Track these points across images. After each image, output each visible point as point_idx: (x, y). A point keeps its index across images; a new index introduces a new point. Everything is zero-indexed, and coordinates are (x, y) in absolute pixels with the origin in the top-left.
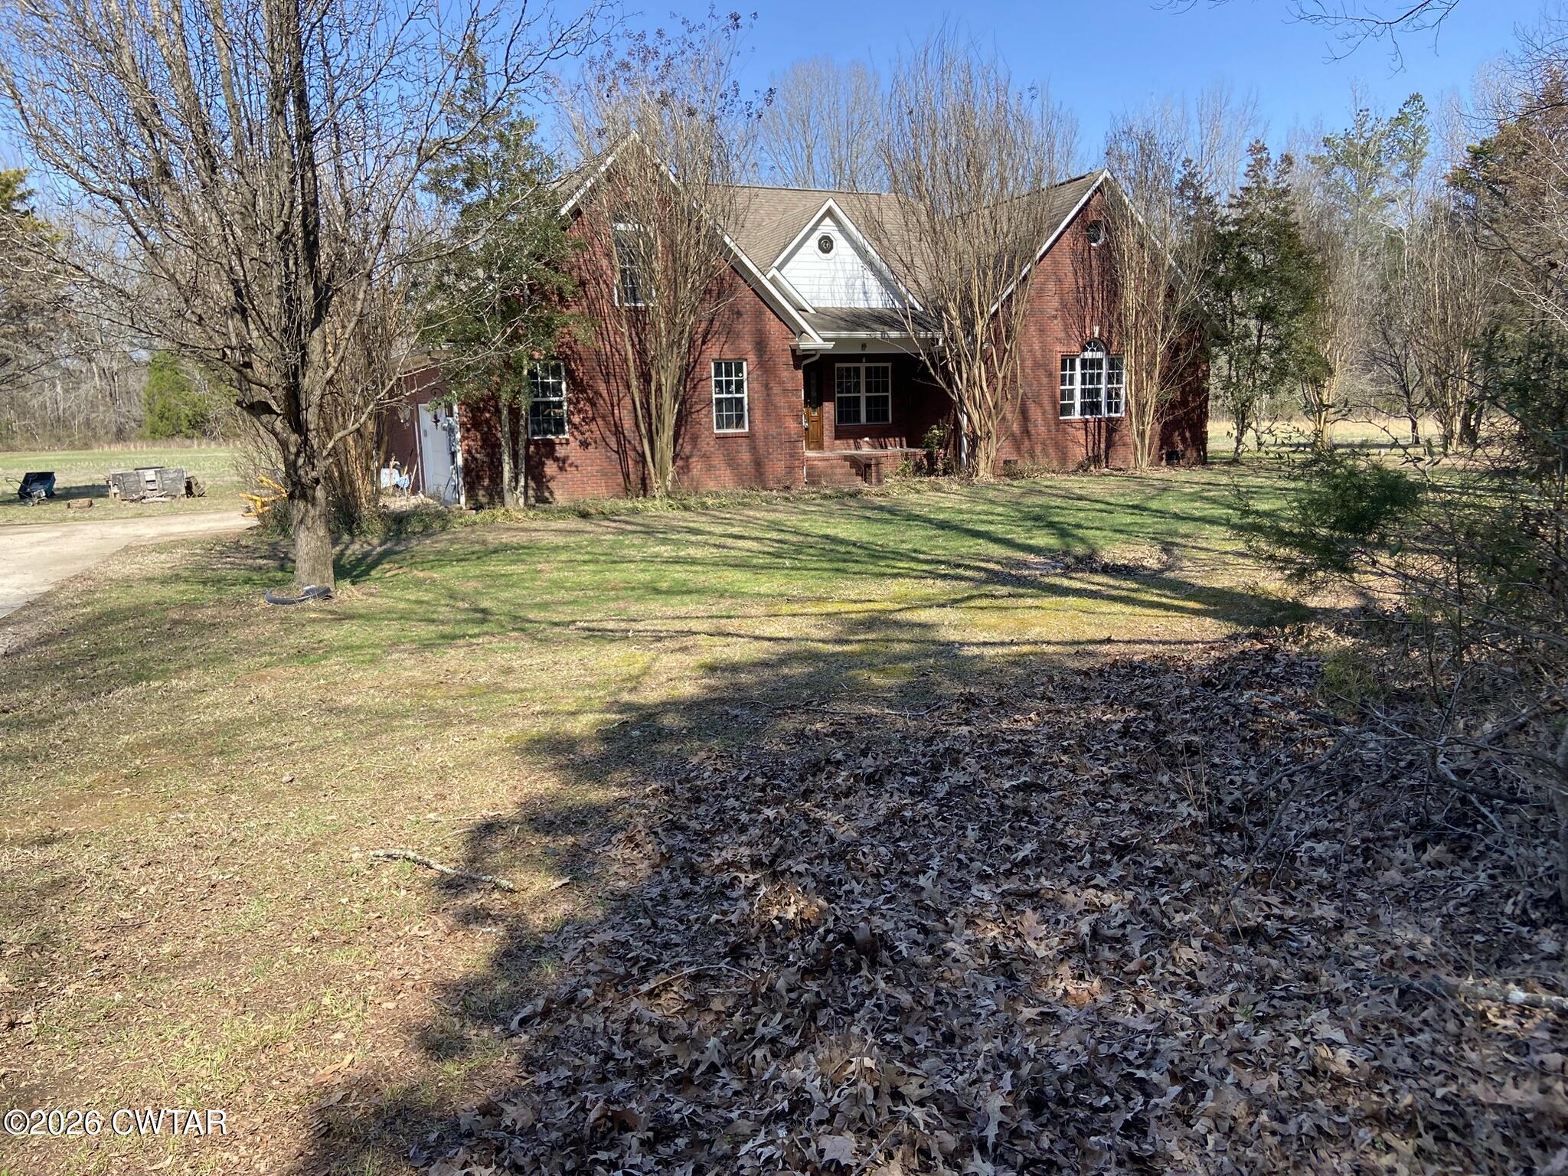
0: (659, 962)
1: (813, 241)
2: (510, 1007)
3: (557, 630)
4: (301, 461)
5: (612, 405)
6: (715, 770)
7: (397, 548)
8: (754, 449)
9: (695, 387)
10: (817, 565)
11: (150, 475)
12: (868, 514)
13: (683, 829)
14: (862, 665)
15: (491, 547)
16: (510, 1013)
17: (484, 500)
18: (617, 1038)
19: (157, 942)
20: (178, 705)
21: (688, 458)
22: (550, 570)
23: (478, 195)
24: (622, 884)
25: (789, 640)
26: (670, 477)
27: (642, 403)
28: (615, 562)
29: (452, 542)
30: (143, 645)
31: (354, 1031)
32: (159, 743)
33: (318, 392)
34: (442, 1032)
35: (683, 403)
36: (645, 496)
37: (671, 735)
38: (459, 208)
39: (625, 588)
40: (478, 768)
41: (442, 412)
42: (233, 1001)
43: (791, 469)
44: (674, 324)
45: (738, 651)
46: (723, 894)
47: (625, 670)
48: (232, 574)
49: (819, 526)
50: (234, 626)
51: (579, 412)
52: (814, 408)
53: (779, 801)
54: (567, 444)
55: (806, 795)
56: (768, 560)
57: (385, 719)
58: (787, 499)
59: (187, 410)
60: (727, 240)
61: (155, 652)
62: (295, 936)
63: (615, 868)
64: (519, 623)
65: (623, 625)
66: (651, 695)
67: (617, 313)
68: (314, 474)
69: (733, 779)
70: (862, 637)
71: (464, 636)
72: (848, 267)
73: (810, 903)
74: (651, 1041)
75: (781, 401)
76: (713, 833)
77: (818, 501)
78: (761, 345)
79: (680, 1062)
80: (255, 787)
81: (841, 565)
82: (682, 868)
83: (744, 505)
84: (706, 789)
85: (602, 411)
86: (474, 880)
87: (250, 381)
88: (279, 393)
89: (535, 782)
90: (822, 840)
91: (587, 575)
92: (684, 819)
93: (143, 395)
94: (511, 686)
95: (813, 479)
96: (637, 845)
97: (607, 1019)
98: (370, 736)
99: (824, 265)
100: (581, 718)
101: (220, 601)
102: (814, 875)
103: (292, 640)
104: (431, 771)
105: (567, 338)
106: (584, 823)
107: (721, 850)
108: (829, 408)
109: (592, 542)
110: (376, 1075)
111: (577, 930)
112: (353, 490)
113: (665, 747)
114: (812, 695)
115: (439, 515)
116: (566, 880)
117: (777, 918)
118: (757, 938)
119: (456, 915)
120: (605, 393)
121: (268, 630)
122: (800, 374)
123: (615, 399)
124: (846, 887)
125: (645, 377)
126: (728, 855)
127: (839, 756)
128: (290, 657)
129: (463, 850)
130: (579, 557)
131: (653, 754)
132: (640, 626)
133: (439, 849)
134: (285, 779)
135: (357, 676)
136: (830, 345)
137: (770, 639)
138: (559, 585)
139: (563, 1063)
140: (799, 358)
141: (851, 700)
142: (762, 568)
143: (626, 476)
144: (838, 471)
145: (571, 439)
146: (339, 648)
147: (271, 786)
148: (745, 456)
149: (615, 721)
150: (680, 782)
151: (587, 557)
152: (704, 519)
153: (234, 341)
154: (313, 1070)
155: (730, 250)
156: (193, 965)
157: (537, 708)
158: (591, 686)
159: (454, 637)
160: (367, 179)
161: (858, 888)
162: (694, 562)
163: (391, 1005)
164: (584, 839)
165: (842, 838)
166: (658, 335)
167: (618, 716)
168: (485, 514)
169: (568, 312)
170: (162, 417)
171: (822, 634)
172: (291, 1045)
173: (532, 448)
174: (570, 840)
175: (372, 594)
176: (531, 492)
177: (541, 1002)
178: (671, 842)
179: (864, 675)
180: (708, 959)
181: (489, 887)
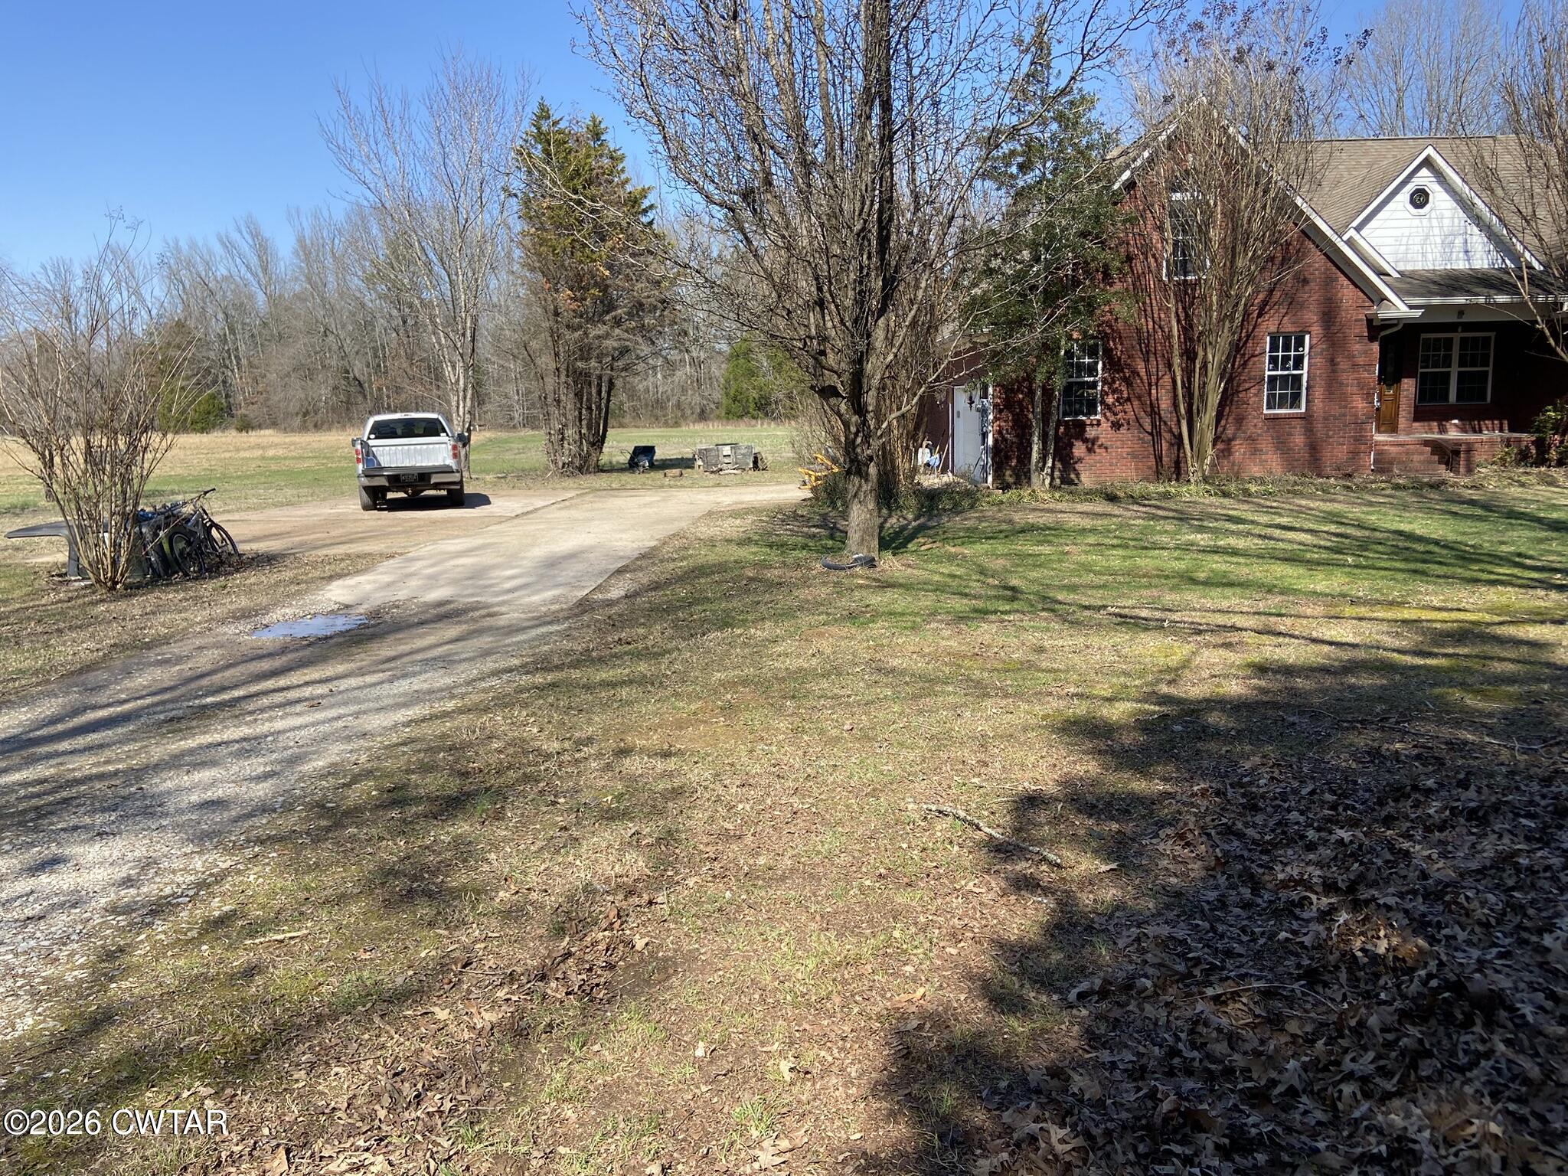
0: (1223, 968)
1: (1404, 196)
2: (1066, 979)
3: (1087, 613)
4: (859, 440)
5: (1150, 385)
6: (1272, 778)
7: (930, 524)
8: (1309, 431)
9: (1245, 364)
10: (1388, 565)
11: (727, 450)
12: (1455, 508)
13: (1240, 836)
14: (1452, 683)
15: (1018, 527)
16: (1066, 985)
17: (1011, 480)
18: (1183, 1036)
19: (755, 853)
20: (757, 651)
21: (1230, 440)
22: (1077, 553)
23: (1031, 178)
24: (1173, 880)
25: (1354, 646)
26: (1208, 461)
27: (1183, 382)
28: (1146, 548)
29: (980, 520)
30: (727, 597)
31: (924, 967)
32: (745, 682)
33: (878, 377)
34: (1003, 987)
35: (1230, 381)
36: (1177, 480)
37: (1217, 734)
38: (1012, 192)
39: (1158, 576)
40: (1017, 740)
41: (978, 393)
42: (818, 918)
43: (1355, 454)
44: (1228, 296)
45: (1291, 653)
46: (1291, 912)
47: (1162, 661)
48: (792, 540)
49: (1391, 520)
50: (796, 586)
51: (1114, 392)
52: (1389, 386)
53: (1353, 824)
54: (1098, 425)
55: (1388, 821)
56: (1325, 555)
57: (928, 684)
58: (1348, 488)
59: (754, 394)
60: (1299, 201)
61: (735, 603)
62: (864, 869)
63: (1165, 863)
64: (1048, 604)
65: (1158, 614)
66: (1193, 689)
67: (1164, 288)
68: (869, 452)
69: (1295, 792)
70: (1450, 651)
71: (995, 612)
72: (1446, 222)
73: (1405, 940)
74: (1220, 1048)
75: (1348, 378)
76: (1275, 846)
77: (1388, 492)
78: (1329, 315)
79: (1255, 1076)
80: (822, 732)
81: (1419, 566)
82: (1240, 876)
83: (1295, 493)
84: (1263, 797)
85: (1138, 390)
86: (1022, 849)
87: (823, 367)
88: (846, 377)
89: (1074, 763)
90: (1413, 875)
91: (1116, 560)
92: (1240, 825)
93: (722, 381)
94: (1044, 665)
95: (1383, 465)
96: (1188, 844)
97: (1169, 1014)
98: (916, 697)
99: (1416, 222)
100: (1117, 705)
101: (784, 562)
102: (1406, 912)
103: (844, 602)
104: (973, 738)
105: (1108, 316)
106: (1127, 811)
107: (1285, 865)
108: (1408, 386)
109: (1121, 526)
110: (946, 1013)
111: (1128, 918)
112: (894, 467)
113: (1212, 746)
114: (1388, 711)
115: (968, 494)
116: (1114, 866)
117: (1362, 950)
118: (1337, 968)
119: (1007, 879)
120: (1143, 373)
121: (824, 592)
122: (1376, 347)
123: (1154, 378)
124: (1446, 931)
125: (1190, 355)
126: (1294, 871)
127: (1430, 783)
128: (843, 618)
129: (1008, 818)
130: (1107, 541)
131: (1198, 752)
132: (1177, 617)
133: (986, 813)
134: (847, 727)
135: (900, 641)
136: (1418, 313)
137: (1331, 643)
138: (1087, 568)
139: (1126, 1046)
140: (1376, 329)
141: (1440, 722)
142: (1318, 564)
143: (1159, 459)
144: (1416, 458)
145: (1103, 420)
146: (884, 613)
147: (834, 732)
148: (1299, 440)
149: (1155, 712)
150: (1232, 786)
151: (1115, 542)
152: (1246, 507)
153: (813, 332)
154: (889, 995)
155: (1302, 213)
156: (783, 878)
157: (1072, 690)
158: (1125, 674)
159: (986, 612)
160: (935, 172)
161: (1462, 936)
162: (1235, 552)
163: (954, 951)
164: (1129, 828)
165: (1437, 875)
166: (1209, 309)
167: (1157, 708)
168: (1012, 494)
169: (1113, 290)
170: (735, 399)
171: (1397, 644)
172: (869, 967)
173: (1062, 429)
174: (1115, 826)
175: (909, 566)
176: (1057, 474)
177: (1098, 982)
178: (1227, 847)
179: (1457, 694)
180: (1279, 978)
181: (1037, 858)
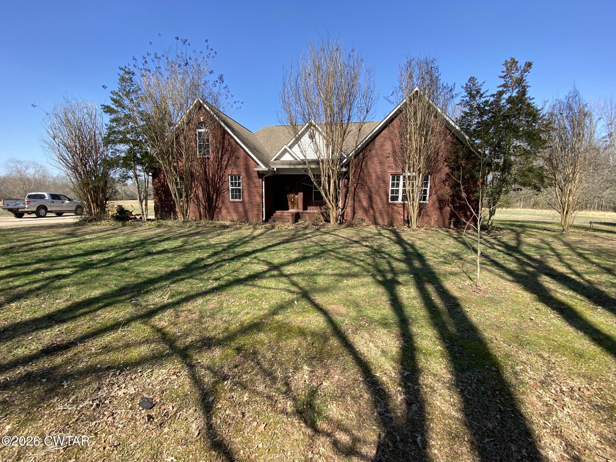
1: (307, 135)
8: (244, 206)
9: (223, 184)
17: (159, 217)
43: (257, 215)
75: (254, 190)
78: (247, 170)
108: (301, 194)
140: (260, 174)
143: (200, 213)
148: (241, 209)
173: (172, 202)
176: (172, 216)
